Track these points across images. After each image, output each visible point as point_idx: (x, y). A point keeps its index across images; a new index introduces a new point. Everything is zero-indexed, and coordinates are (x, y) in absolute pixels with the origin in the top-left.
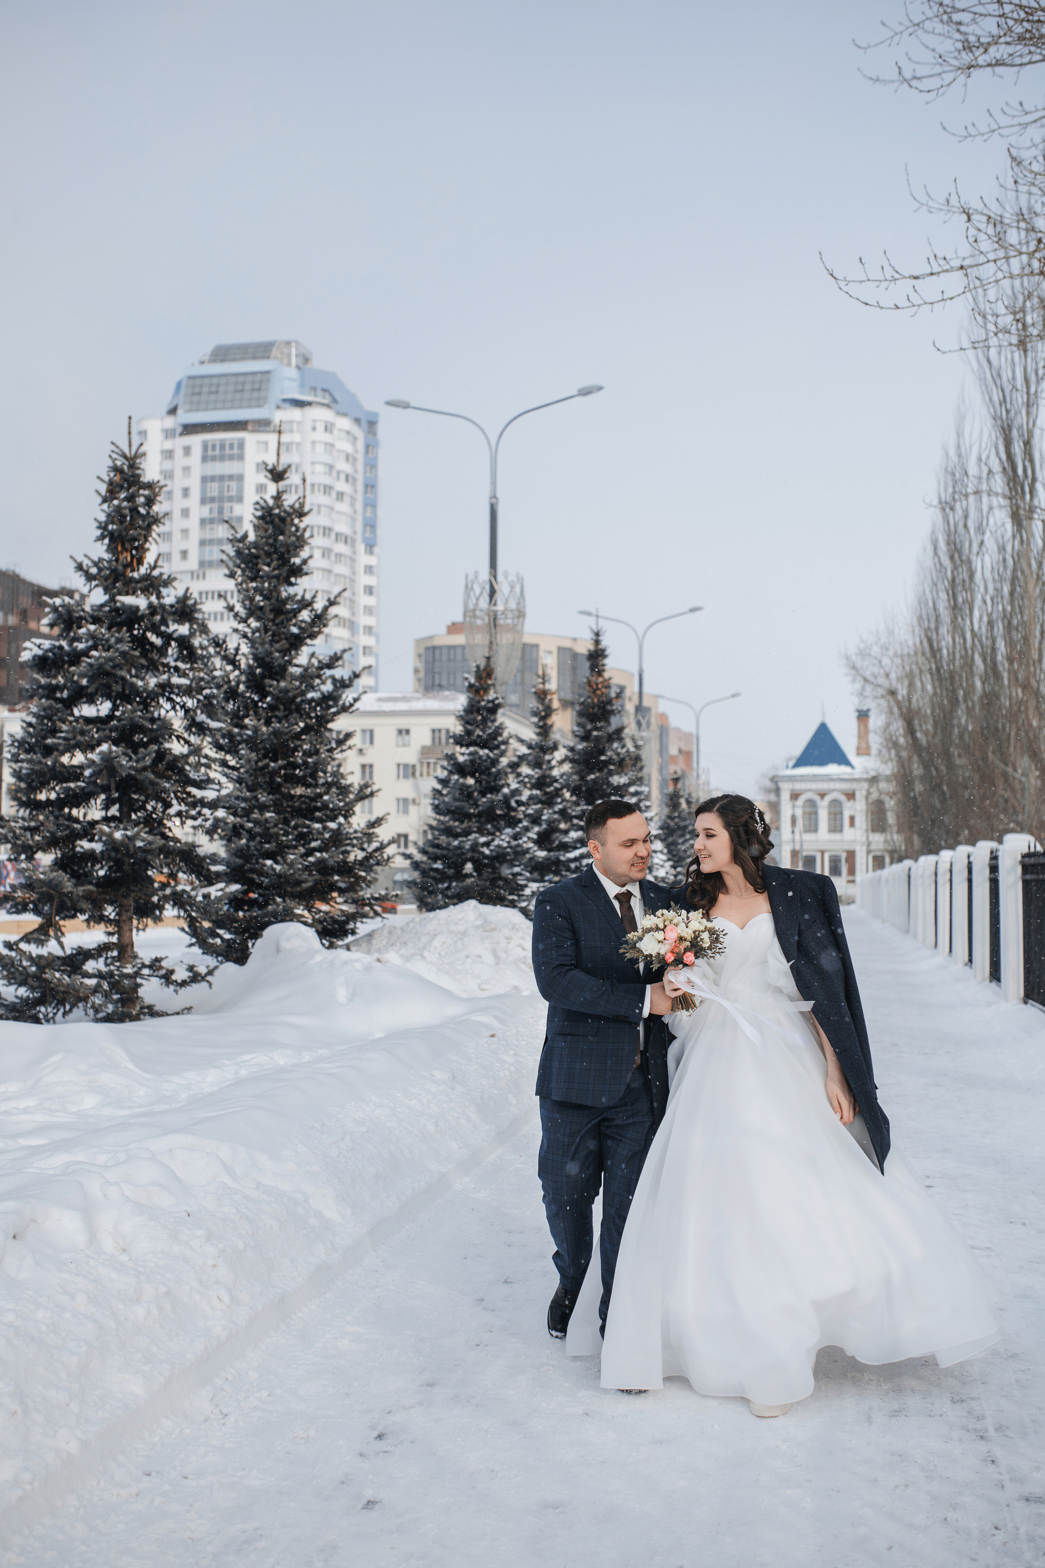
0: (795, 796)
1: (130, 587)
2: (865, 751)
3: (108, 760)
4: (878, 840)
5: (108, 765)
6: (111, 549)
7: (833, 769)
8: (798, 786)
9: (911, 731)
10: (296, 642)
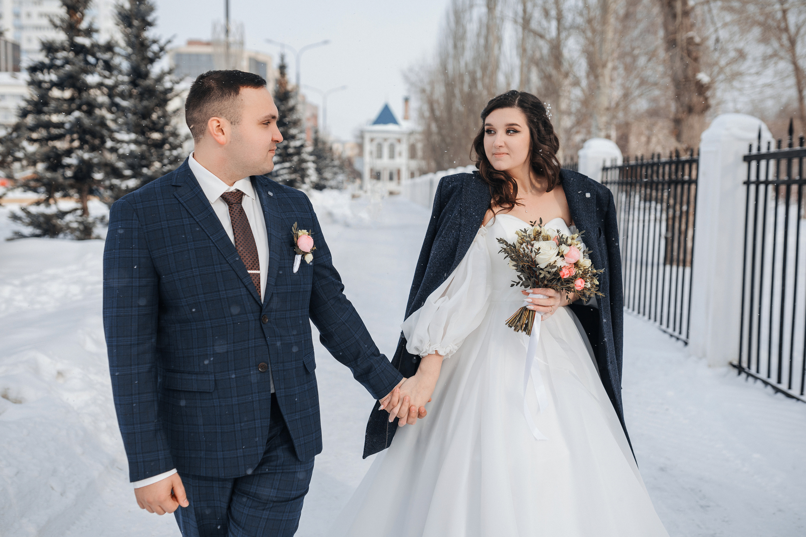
0: (372, 140)
1: (78, 32)
2: (406, 118)
3: (78, 120)
4: (414, 164)
5: (78, 122)
6: (68, 12)
7: (391, 127)
8: (374, 135)
9: (432, 110)
10: (152, 61)
